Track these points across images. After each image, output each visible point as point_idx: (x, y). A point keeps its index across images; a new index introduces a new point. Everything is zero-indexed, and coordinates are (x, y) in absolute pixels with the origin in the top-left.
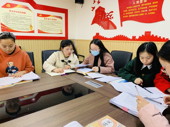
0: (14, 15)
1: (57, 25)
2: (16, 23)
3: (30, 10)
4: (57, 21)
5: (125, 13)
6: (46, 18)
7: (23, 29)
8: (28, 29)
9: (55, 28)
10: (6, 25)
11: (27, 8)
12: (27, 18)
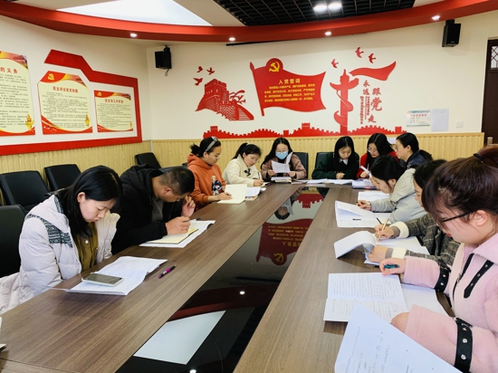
0: (60, 97)
1: (125, 112)
2: (65, 114)
3: (83, 83)
4: (124, 104)
5: (268, 95)
6: (108, 98)
7: (75, 125)
8: (83, 125)
9: (122, 120)
10: (50, 120)
11: (79, 80)
12: (80, 100)
